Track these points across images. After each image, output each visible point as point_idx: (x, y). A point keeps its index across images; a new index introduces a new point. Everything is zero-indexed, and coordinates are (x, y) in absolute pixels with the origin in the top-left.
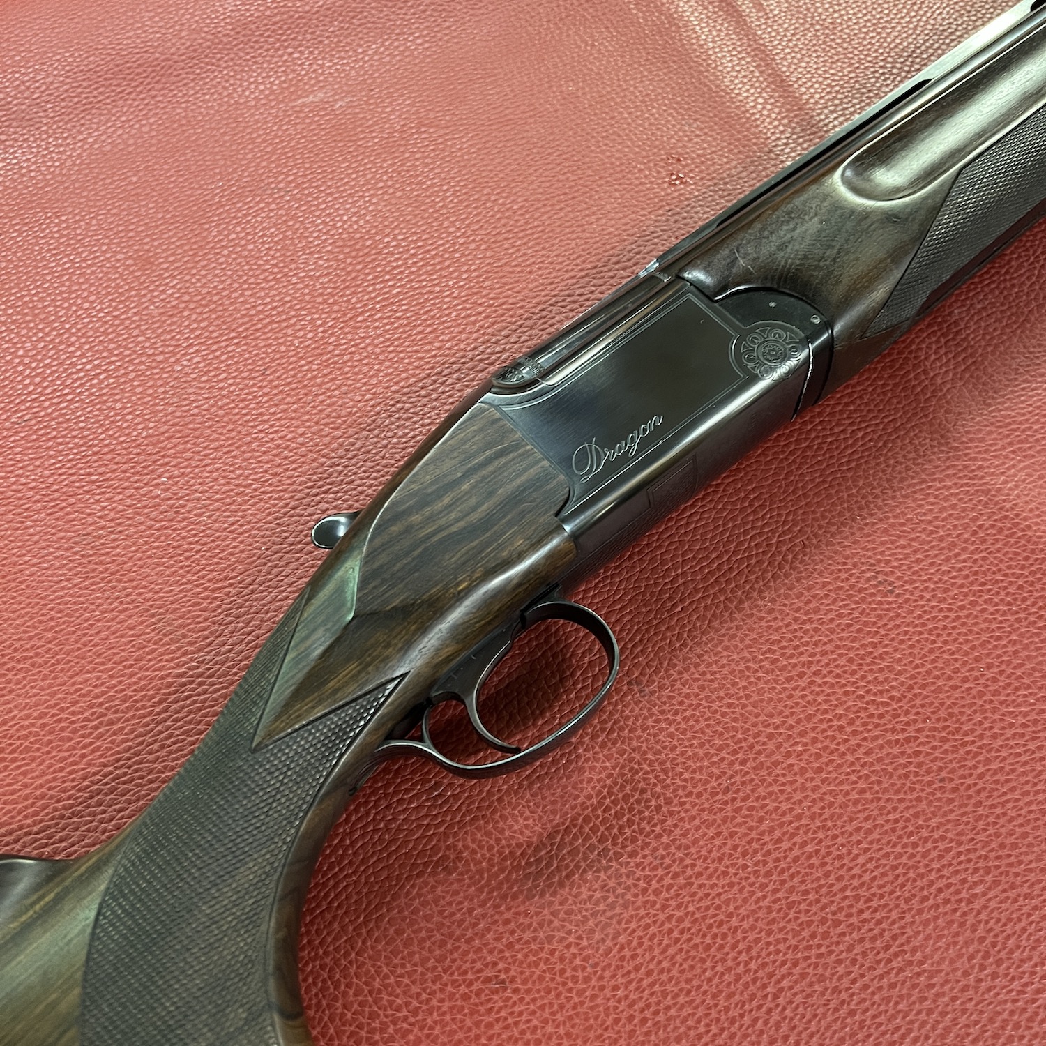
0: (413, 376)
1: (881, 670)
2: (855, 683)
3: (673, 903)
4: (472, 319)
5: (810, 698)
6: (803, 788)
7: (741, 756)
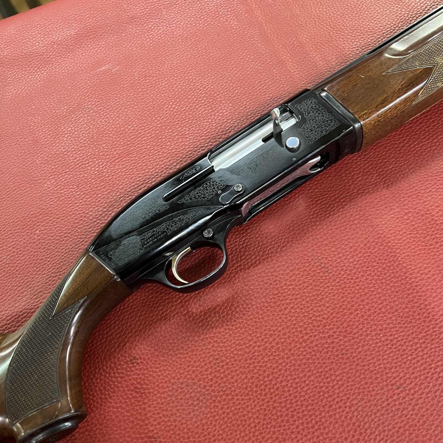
0: (136, 184)
1: (320, 306)
2: (308, 312)
3: (226, 407)
4: (162, 159)
5: (289, 318)
6: (283, 358)
7: (258, 344)
